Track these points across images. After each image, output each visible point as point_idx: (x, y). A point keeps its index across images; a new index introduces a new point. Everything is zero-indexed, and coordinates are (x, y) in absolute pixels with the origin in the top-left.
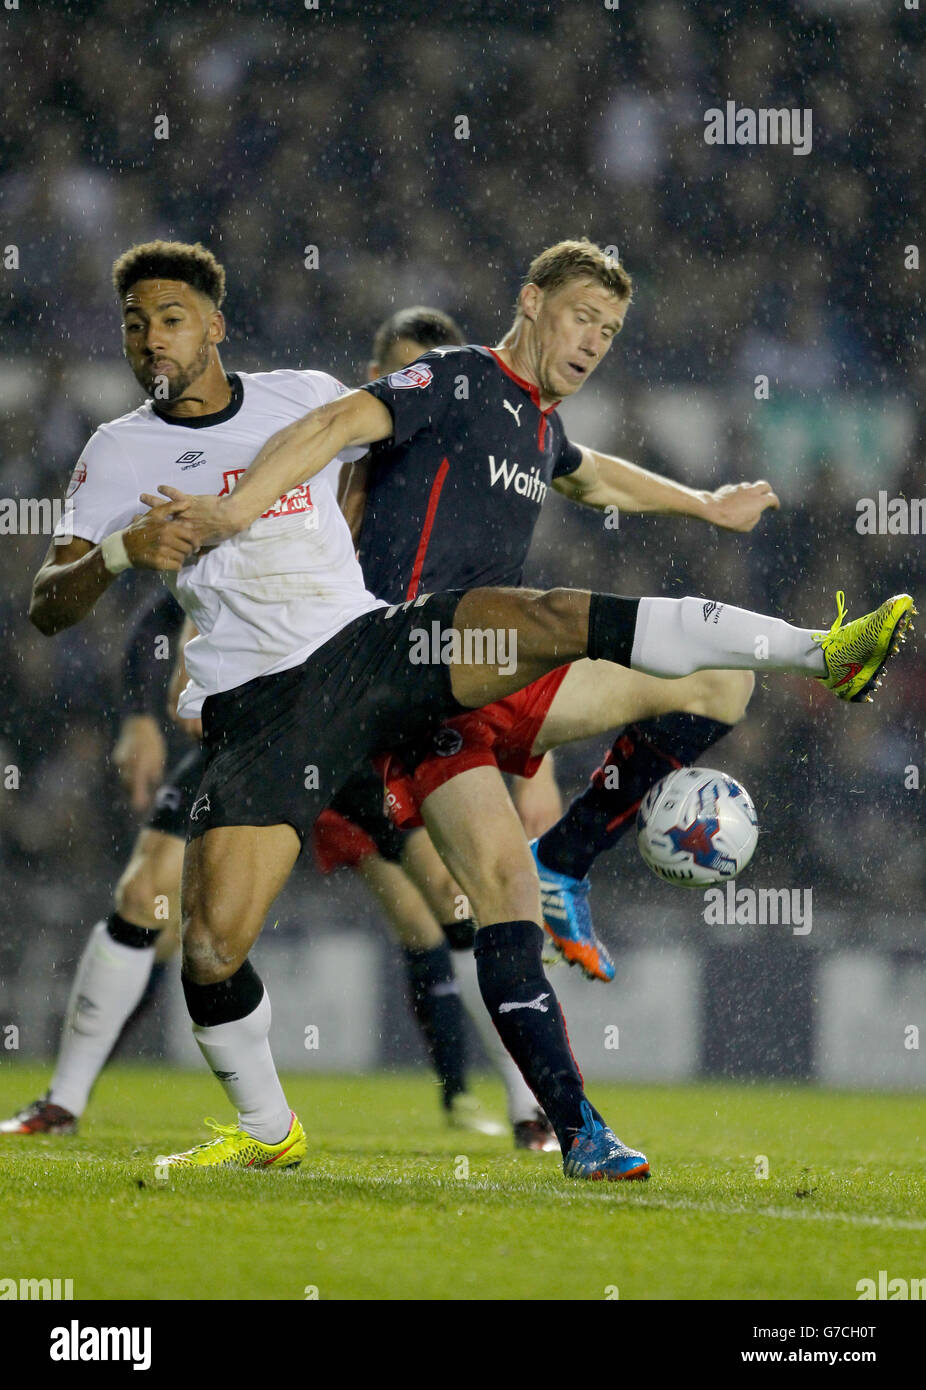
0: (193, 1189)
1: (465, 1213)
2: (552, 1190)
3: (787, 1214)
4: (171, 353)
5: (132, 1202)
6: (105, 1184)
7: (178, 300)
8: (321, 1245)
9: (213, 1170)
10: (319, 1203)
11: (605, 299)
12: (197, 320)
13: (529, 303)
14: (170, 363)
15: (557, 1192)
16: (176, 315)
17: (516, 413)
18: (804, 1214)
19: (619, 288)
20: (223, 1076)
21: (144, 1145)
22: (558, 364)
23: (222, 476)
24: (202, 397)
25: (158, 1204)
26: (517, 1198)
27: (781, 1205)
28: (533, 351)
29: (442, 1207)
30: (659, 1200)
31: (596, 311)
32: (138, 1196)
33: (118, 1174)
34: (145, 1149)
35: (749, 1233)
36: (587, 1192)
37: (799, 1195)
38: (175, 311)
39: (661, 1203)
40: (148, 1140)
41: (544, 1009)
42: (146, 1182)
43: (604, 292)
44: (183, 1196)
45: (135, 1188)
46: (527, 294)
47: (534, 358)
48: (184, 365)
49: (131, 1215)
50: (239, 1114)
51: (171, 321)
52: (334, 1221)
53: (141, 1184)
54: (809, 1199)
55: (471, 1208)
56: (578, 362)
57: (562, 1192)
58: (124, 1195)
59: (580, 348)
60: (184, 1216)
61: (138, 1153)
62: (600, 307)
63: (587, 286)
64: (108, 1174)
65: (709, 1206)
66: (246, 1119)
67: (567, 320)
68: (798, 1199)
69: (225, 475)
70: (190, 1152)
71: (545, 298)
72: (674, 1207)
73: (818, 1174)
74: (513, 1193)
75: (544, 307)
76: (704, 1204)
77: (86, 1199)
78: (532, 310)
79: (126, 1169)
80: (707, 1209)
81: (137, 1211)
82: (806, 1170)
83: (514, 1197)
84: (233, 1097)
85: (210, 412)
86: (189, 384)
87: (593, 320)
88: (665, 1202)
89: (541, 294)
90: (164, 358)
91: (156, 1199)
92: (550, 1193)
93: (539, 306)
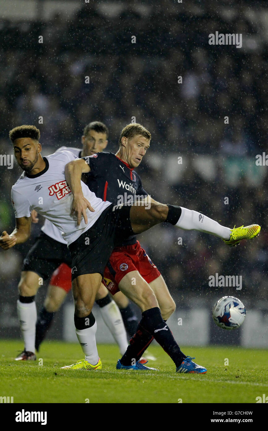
0: (70, 375)
1: (145, 382)
2: (169, 376)
3: (233, 382)
4: (28, 158)
5: (53, 379)
6: (46, 374)
7: (29, 144)
8: (105, 391)
9: (76, 370)
10: (105, 379)
11: (145, 140)
12: (34, 147)
13: (124, 142)
14: (28, 161)
15: (170, 376)
16: (28, 148)
17: (123, 169)
18: (238, 383)
19: (148, 137)
20: (83, 345)
21: (57, 363)
22: (133, 159)
23: (48, 189)
24: (38, 167)
25: (61, 379)
26: (159, 378)
27: (231, 380)
28: (126, 155)
29: (139, 380)
30: (198, 378)
31: (143, 144)
32: (55, 377)
33: (50, 371)
34: (57, 364)
35: (223, 387)
36: (178, 376)
37: (236, 377)
38: (28, 147)
39: (198, 379)
40: (57, 362)
41: (167, 330)
42: (57, 374)
43: (145, 138)
44: (67, 377)
45: (54, 375)
46: (123, 139)
47: (126, 157)
48: (32, 161)
49: (53, 382)
50: (85, 356)
51: (27, 150)
52: (109, 384)
53: (56, 374)
54: (239, 378)
55: (146, 381)
56: (139, 158)
57: (172, 376)
58: (51, 377)
59: (139, 154)
60: (68, 383)
61: (55, 365)
62: (143, 142)
63: (140, 137)
64: (47, 371)
65: (212, 380)
66: (87, 358)
67: (135, 146)
68: (236, 378)
69: (49, 188)
70: (71, 366)
71: (128, 141)
72: (202, 380)
73: (242, 371)
74: (158, 377)
75: (128, 143)
76: (211, 380)
77: (41, 378)
78: (125, 144)
79: (52, 370)
80: (211, 381)
81: (55, 381)
82: (239, 370)
83: (158, 378)
84: (84, 351)
85: (41, 171)
86: (34, 166)
87: (142, 146)
88: (200, 379)
89: (127, 139)
90: (26, 160)
91: (60, 378)
92: (168, 376)
93: (127, 143)
